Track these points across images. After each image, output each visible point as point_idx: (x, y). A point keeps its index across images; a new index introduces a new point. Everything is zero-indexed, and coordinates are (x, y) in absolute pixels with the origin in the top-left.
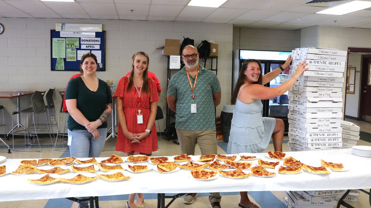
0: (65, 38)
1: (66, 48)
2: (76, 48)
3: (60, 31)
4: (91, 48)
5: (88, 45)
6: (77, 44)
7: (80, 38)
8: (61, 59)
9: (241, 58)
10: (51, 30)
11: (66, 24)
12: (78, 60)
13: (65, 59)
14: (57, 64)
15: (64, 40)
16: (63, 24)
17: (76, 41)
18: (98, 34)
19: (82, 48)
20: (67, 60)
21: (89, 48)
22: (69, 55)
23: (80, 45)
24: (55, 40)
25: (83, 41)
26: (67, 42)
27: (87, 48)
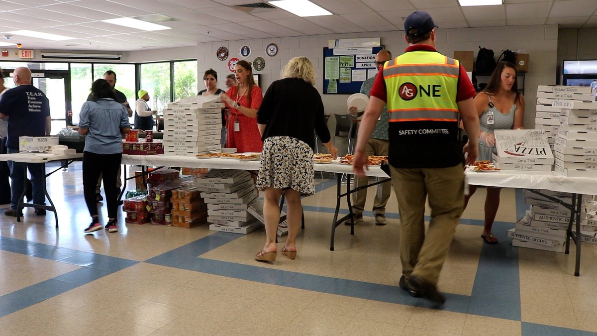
0: (339, 56)
1: (339, 68)
2: (351, 68)
3: (333, 49)
4: (367, 67)
5: (363, 64)
6: (352, 63)
7: (355, 56)
8: (334, 80)
9: (564, 73)
10: (324, 48)
11: (340, 40)
12: (352, 81)
13: (338, 81)
14: (329, 86)
15: (337, 59)
16: (337, 40)
17: (350, 59)
18: (375, 50)
19: (357, 67)
20: (340, 82)
21: (365, 67)
22: (343, 76)
23: (355, 63)
24: (328, 58)
25: (358, 58)
26: (341, 61)
27: (363, 67)
